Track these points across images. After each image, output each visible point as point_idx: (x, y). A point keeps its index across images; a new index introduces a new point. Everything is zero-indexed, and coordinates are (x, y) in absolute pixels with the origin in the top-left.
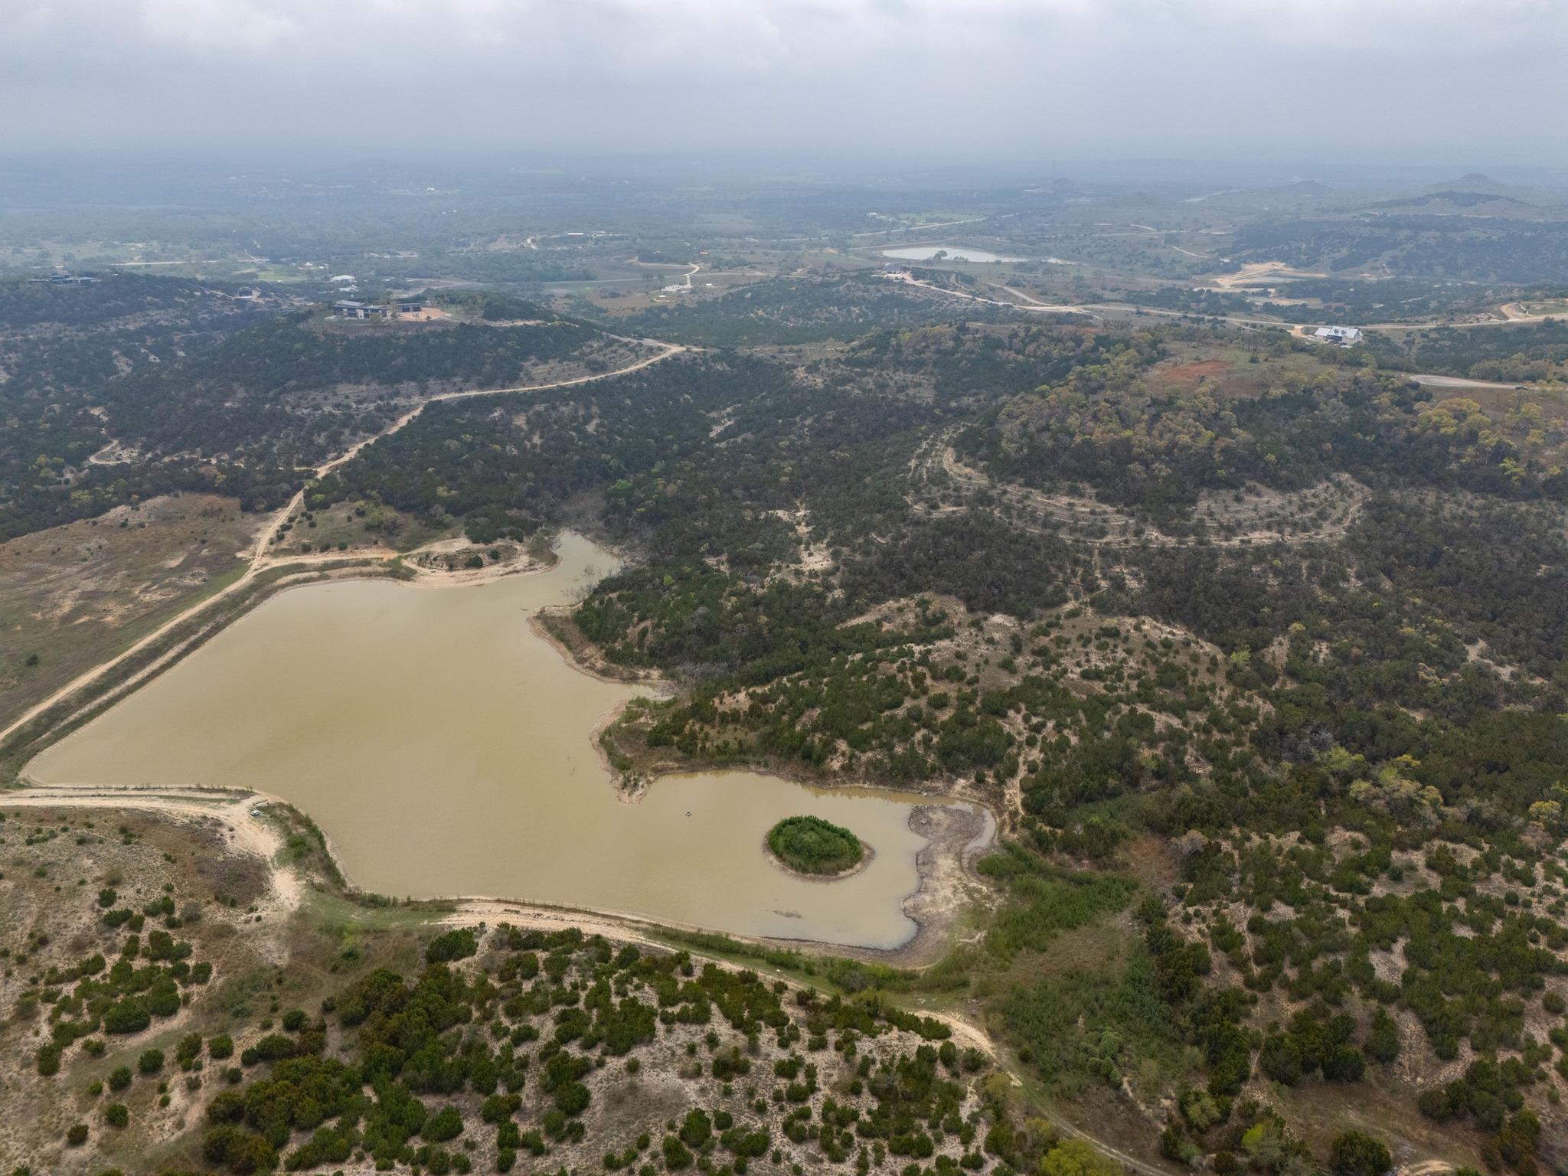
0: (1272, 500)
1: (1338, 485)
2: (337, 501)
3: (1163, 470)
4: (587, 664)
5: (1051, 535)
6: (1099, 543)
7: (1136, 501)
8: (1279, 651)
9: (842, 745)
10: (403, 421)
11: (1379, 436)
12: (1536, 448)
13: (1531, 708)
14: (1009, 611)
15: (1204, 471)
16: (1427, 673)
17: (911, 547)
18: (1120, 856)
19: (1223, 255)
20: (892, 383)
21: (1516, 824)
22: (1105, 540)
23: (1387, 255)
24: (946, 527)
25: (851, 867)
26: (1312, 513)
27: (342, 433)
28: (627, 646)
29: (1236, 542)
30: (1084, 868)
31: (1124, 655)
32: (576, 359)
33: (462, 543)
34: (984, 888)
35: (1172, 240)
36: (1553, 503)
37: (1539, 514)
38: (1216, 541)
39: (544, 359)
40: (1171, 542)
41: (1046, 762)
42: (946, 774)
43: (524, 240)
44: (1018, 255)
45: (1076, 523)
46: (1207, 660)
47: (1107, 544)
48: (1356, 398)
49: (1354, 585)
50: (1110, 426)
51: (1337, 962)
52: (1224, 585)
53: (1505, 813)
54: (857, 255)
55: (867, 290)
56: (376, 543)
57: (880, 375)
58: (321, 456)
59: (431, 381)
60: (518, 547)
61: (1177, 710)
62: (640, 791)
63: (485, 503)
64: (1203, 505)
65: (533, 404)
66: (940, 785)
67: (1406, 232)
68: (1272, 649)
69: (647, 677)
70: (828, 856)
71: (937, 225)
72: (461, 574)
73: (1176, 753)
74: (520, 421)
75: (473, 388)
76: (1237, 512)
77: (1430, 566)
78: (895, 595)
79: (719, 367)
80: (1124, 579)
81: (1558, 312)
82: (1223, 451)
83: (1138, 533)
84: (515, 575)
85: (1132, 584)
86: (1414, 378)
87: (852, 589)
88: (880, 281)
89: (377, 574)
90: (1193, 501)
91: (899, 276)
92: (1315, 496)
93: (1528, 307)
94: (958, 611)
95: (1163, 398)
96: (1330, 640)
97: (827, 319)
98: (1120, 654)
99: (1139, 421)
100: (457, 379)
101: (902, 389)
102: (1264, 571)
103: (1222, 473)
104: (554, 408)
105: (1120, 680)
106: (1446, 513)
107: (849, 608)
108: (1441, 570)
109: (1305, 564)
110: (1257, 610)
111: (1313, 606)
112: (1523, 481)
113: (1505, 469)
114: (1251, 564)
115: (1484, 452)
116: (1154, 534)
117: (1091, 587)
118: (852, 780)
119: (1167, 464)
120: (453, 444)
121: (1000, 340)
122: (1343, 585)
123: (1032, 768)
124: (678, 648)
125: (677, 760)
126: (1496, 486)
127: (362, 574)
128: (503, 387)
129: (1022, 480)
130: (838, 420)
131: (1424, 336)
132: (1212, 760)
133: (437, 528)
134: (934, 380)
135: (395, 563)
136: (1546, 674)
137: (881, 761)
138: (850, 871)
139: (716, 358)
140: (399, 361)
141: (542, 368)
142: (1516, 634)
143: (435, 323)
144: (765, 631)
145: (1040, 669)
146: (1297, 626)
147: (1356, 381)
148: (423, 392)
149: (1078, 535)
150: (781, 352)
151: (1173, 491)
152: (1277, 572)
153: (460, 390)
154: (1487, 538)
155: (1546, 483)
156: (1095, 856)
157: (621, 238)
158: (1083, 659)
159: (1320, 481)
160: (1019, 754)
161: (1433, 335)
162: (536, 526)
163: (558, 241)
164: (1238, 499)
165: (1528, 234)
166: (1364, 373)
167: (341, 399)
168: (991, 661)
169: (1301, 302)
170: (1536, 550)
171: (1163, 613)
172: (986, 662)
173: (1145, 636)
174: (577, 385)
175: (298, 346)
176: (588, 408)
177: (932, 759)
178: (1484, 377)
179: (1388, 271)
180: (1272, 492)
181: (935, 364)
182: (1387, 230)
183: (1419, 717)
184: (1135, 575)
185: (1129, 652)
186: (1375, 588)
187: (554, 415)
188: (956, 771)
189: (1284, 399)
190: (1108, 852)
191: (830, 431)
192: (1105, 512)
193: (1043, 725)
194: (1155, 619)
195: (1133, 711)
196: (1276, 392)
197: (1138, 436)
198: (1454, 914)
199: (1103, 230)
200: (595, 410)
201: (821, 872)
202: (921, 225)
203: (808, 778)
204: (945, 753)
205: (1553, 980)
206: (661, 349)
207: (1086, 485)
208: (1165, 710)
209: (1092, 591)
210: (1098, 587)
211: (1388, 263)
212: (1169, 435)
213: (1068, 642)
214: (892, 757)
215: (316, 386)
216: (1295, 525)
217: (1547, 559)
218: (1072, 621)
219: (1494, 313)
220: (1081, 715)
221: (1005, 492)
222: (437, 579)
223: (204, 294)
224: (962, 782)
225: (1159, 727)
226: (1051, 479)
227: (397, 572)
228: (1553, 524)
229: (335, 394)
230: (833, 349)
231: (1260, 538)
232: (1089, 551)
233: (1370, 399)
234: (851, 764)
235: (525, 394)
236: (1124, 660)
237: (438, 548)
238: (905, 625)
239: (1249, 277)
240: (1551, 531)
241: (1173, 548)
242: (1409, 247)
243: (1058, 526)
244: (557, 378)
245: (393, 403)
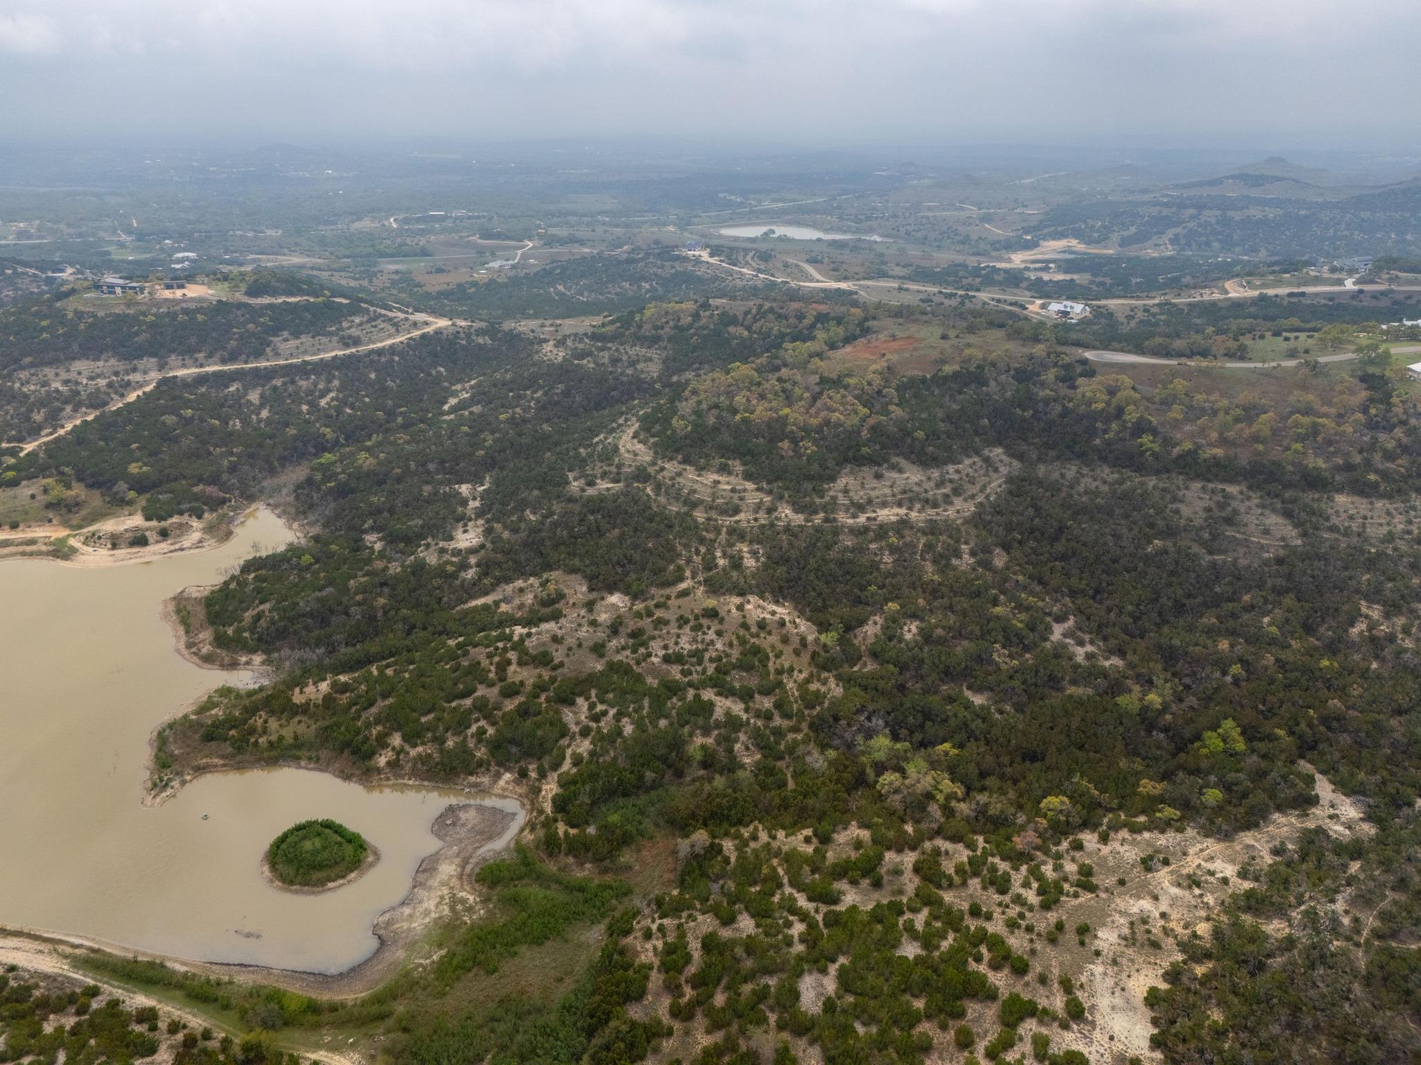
0: (913, 476)
1: (987, 460)
2: (29, 478)
3: (809, 447)
4: (194, 650)
5: (686, 514)
6: (728, 521)
7: (778, 478)
8: (872, 629)
9: (396, 740)
10: (132, 397)
11: (1036, 412)
12: (1176, 424)
13: (1090, 691)
14: (626, 592)
15: (849, 448)
16: (1000, 655)
17: (555, 524)
18: (626, 857)
19: (1026, 233)
20: (625, 358)
21: (1019, 821)
22: (737, 518)
23: (1171, 233)
24: (597, 505)
25: (343, 877)
26: (946, 490)
27: (64, 409)
28: (238, 631)
29: (862, 519)
30: (584, 873)
31: (714, 637)
32: (331, 334)
33: (136, 521)
34: (471, 898)
35: (986, 219)
36: (1181, 477)
37: (1164, 490)
38: (844, 519)
39: (296, 335)
40: (799, 519)
41: (592, 754)
42: (493, 768)
43: (387, 219)
44: (844, 232)
45: (713, 501)
46: (797, 640)
47: (737, 522)
48: (1025, 375)
49: (966, 561)
50: (774, 404)
51: (767, 986)
52: (841, 563)
53: (1012, 810)
54: (691, 233)
55: (663, 267)
56: (50, 521)
57: (617, 350)
58: (35, 431)
59: (173, 357)
60: (195, 523)
61: (746, 696)
62: (169, 791)
63: (176, 479)
64: (842, 482)
65: (273, 378)
66: (485, 780)
67: (1192, 211)
68: (866, 628)
69: (248, 663)
70: (320, 867)
71: (780, 204)
72: (121, 552)
73: (727, 742)
74: (254, 396)
75: (215, 364)
76: (873, 489)
77: (1055, 539)
78: (525, 575)
79: (481, 341)
80: (742, 558)
81: (1274, 287)
82: (873, 429)
83: (770, 511)
84: (179, 553)
85: (749, 562)
86: (1089, 355)
87: (486, 567)
88: (678, 258)
89: (40, 554)
90: (833, 479)
91: (697, 253)
92: (958, 471)
93: (1248, 283)
94: (578, 589)
95: (834, 376)
96: (922, 620)
97: (617, 294)
98: (711, 635)
99: (801, 398)
100: (201, 355)
101: (632, 363)
102: (881, 549)
103: (865, 450)
104: (293, 382)
105: (700, 663)
106: (1081, 488)
107: (475, 589)
108: (1060, 547)
109: (923, 540)
110: (863, 588)
111: (917, 583)
112: (1155, 455)
113: (1141, 445)
114: (871, 542)
115: (1126, 428)
116: (786, 513)
117: (709, 565)
118: (397, 776)
119: (815, 441)
120: (170, 419)
121: (735, 316)
122: (955, 562)
123: (577, 761)
124: (282, 634)
125: (223, 757)
126: (1131, 461)
127: (23, 554)
128: (246, 362)
129: (680, 457)
130: (566, 394)
131: (1146, 311)
132: (761, 748)
133: (120, 504)
134: (664, 354)
135: (62, 541)
136: (1121, 653)
137: (429, 756)
138: (341, 881)
139: (480, 332)
140: (144, 336)
141: (293, 343)
142: (1109, 610)
143: (192, 299)
144: (380, 614)
145: (628, 652)
146: (893, 606)
147: (1031, 357)
148: (161, 367)
149: (714, 515)
150: (543, 326)
151: (815, 468)
152: (893, 549)
153: (201, 366)
154: (1110, 513)
155: (1180, 457)
156: (598, 860)
157: (478, 217)
158: (671, 643)
159: (969, 456)
160: (569, 746)
161: (1154, 310)
162: (223, 502)
163: (418, 220)
164: (878, 476)
165: (1303, 212)
166: (1039, 350)
167: (73, 376)
168: (585, 644)
169: (1068, 277)
170: (1152, 525)
171: (772, 592)
172: (580, 645)
173: (744, 617)
174: (322, 359)
175: (44, 323)
176: (329, 381)
177: (482, 752)
178: (1155, 353)
179: (1170, 247)
180: (915, 468)
181: (670, 339)
182: (1174, 209)
183: (978, 700)
184: (754, 554)
185: (719, 634)
186: (987, 565)
187: (291, 389)
188: (504, 764)
189: (956, 375)
190: (612, 854)
191: (557, 403)
192: (745, 490)
193: (605, 713)
194: (763, 598)
195: (697, 697)
196: (948, 369)
197: (794, 415)
198: (910, 928)
199: (930, 209)
200: (336, 383)
201: (306, 884)
202: (767, 204)
203: (352, 775)
204: (496, 746)
205: (978, 1007)
206: (426, 323)
207: (737, 463)
208: (734, 695)
209: (710, 569)
210: (716, 566)
211: (1170, 240)
212: (825, 413)
213: (667, 623)
214: (441, 751)
215: (50, 363)
216: (927, 501)
217: (1162, 535)
218: (681, 601)
219: (1217, 288)
220: (646, 702)
221: (663, 469)
222: (95, 558)
223: (15, 273)
224: (507, 776)
225: (718, 713)
226: (707, 456)
227: (61, 552)
228: (1175, 499)
229: (68, 371)
230: (586, 324)
231: (887, 515)
232: (718, 530)
233: (1039, 375)
234: (398, 760)
235: (266, 368)
236: (712, 643)
237: (109, 526)
238: (521, 607)
239: (1043, 253)
240: (1170, 506)
241: (799, 526)
242: (1190, 225)
243: (694, 505)
244: (305, 352)
245: (126, 378)
